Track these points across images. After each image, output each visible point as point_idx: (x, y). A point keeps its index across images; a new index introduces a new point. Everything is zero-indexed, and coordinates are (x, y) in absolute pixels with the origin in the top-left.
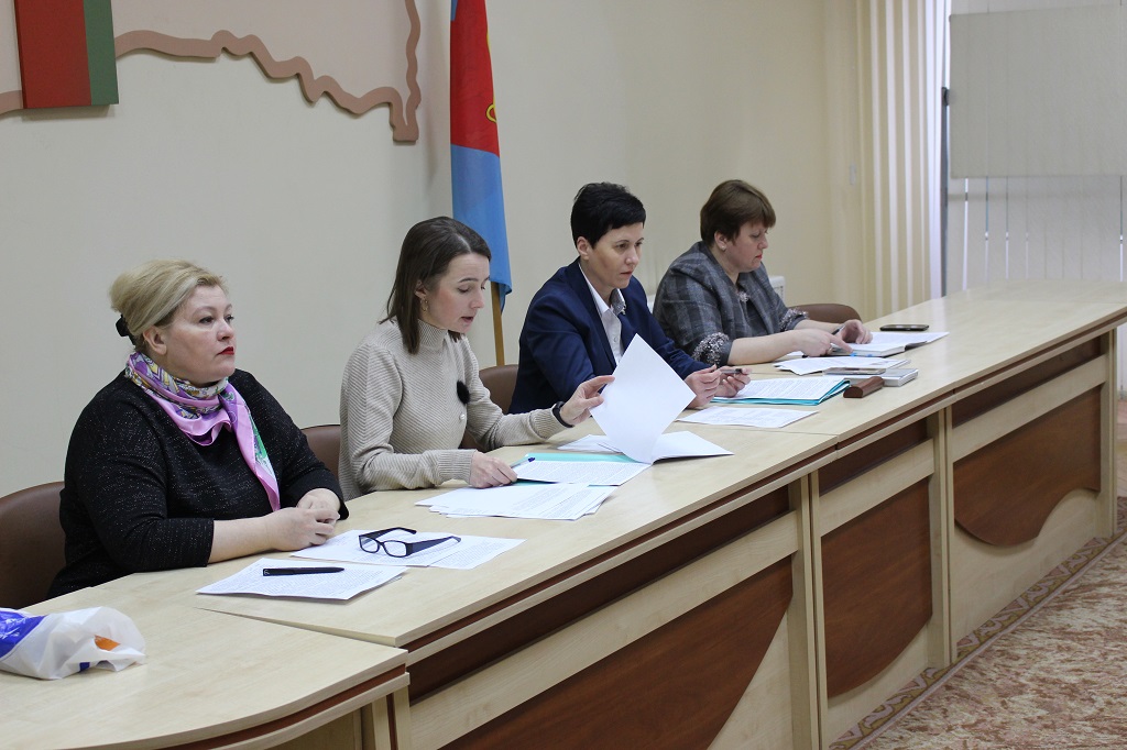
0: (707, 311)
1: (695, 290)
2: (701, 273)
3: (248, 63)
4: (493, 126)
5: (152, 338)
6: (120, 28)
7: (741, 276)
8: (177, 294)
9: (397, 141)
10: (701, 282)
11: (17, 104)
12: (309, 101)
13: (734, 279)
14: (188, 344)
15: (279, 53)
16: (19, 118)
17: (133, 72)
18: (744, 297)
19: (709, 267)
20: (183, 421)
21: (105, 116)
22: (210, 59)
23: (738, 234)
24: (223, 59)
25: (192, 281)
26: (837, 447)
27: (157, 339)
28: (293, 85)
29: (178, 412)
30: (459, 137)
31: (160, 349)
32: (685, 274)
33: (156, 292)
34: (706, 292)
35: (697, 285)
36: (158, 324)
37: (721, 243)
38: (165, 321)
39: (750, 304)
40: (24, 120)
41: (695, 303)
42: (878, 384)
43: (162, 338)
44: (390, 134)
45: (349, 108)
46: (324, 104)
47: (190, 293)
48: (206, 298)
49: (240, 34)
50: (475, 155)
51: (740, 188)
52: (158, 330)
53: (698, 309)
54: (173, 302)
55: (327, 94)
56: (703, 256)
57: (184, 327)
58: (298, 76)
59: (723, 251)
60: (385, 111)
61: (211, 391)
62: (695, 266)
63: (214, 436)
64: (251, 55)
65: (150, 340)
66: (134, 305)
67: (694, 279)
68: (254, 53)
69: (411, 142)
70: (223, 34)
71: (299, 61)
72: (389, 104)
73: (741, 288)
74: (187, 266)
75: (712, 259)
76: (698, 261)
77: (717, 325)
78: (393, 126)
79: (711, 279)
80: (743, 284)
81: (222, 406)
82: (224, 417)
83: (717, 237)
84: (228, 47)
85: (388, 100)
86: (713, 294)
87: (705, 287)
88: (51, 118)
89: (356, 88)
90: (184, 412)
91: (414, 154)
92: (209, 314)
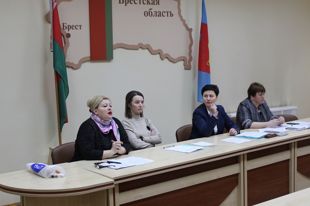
0: (247, 114)
1: (245, 109)
2: (246, 104)
3: (147, 51)
4: (209, 67)
5: (95, 111)
6: (115, 42)
7: (260, 106)
8: (99, 102)
9: (185, 69)
10: (246, 107)
11: (89, 59)
12: (162, 59)
13: (257, 107)
14: (102, 112)
15: (154, 48)
16: (90, 62)
17: (117, 53)
18: (259, 111)
19: (249, 103)
20: (102, 128)
21: (110, 62)
22: (137, 49)
23: (256, 95)
24: (140, 49)
25: (102, 99)
26: (251, 149)
27: (96, 111)
28: (158, 55)
29: (100, 126)
30: (200, 69)
31: (97, 113)
32: (243, 105)
33: (95, 102)
34: (247, 109)
35: (245, 107)
36: (95, 108)
37: (252, 98)
38: (97, 108)
39: (261, 113)
40: (91, 63)
41: (244, 112)
42: (275, 135)
43: (97, 111)
44: (184, 67)
45: (173, 61)
46: (166, 60)
47: (101, 101)
48: (105, 102)
49: (144, 44)
50: (204, 73)
51: (256, 84)
52: (96, 110)
53: (244, 113)
54: (98, 103)
55: (167, 58)
56: (249, 101)
57: (101, 108)
58: (159, 53)
59: (253, 100)
60: (182, 62)
61: (108, 122)
62: (245, 103)
63: (108, 132)
64: (147, 48)
65: (94, 112)
66: (91, 105)
67: (245, 106)
68: (148, 48)
69: (190, 69)
70: (140, 44)
71: (160, 50)
72: (184, 60)
73: (259, 109)
74: (101, 96)
75: (251, 102)
76: (247, 102)
77: (249, 117)
78: (184, 65)
79: (249, 106)
80: (259, 108)
81: (111, 124)
82: (111, 128)
83: (251, 97)
84: (141, 47)
85: (183, 59)
86: (249, 110)
87: (247, 108)
88: (97, 62)
89: (175, 56)
90: (102, 126)
91: (190, 73)
92: (106, 105)
